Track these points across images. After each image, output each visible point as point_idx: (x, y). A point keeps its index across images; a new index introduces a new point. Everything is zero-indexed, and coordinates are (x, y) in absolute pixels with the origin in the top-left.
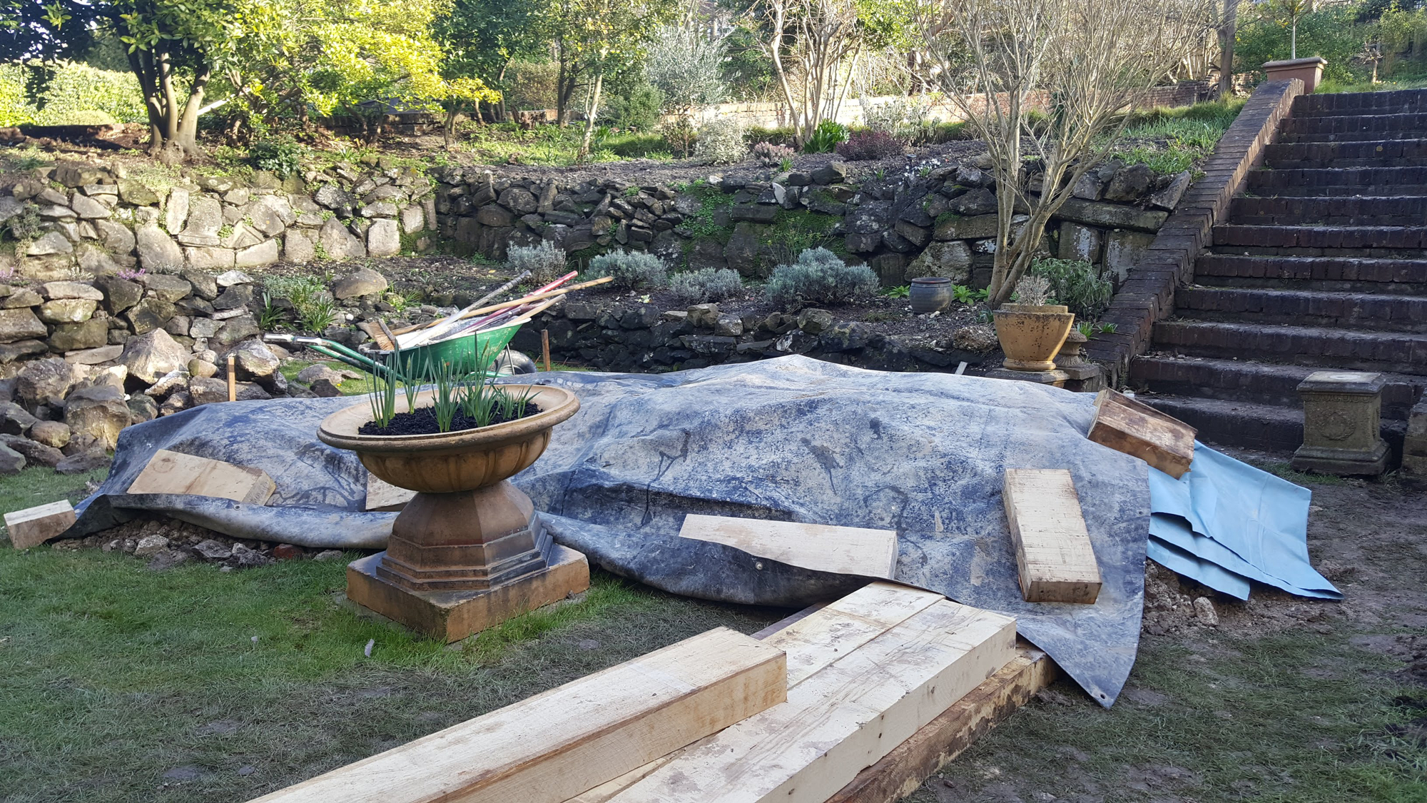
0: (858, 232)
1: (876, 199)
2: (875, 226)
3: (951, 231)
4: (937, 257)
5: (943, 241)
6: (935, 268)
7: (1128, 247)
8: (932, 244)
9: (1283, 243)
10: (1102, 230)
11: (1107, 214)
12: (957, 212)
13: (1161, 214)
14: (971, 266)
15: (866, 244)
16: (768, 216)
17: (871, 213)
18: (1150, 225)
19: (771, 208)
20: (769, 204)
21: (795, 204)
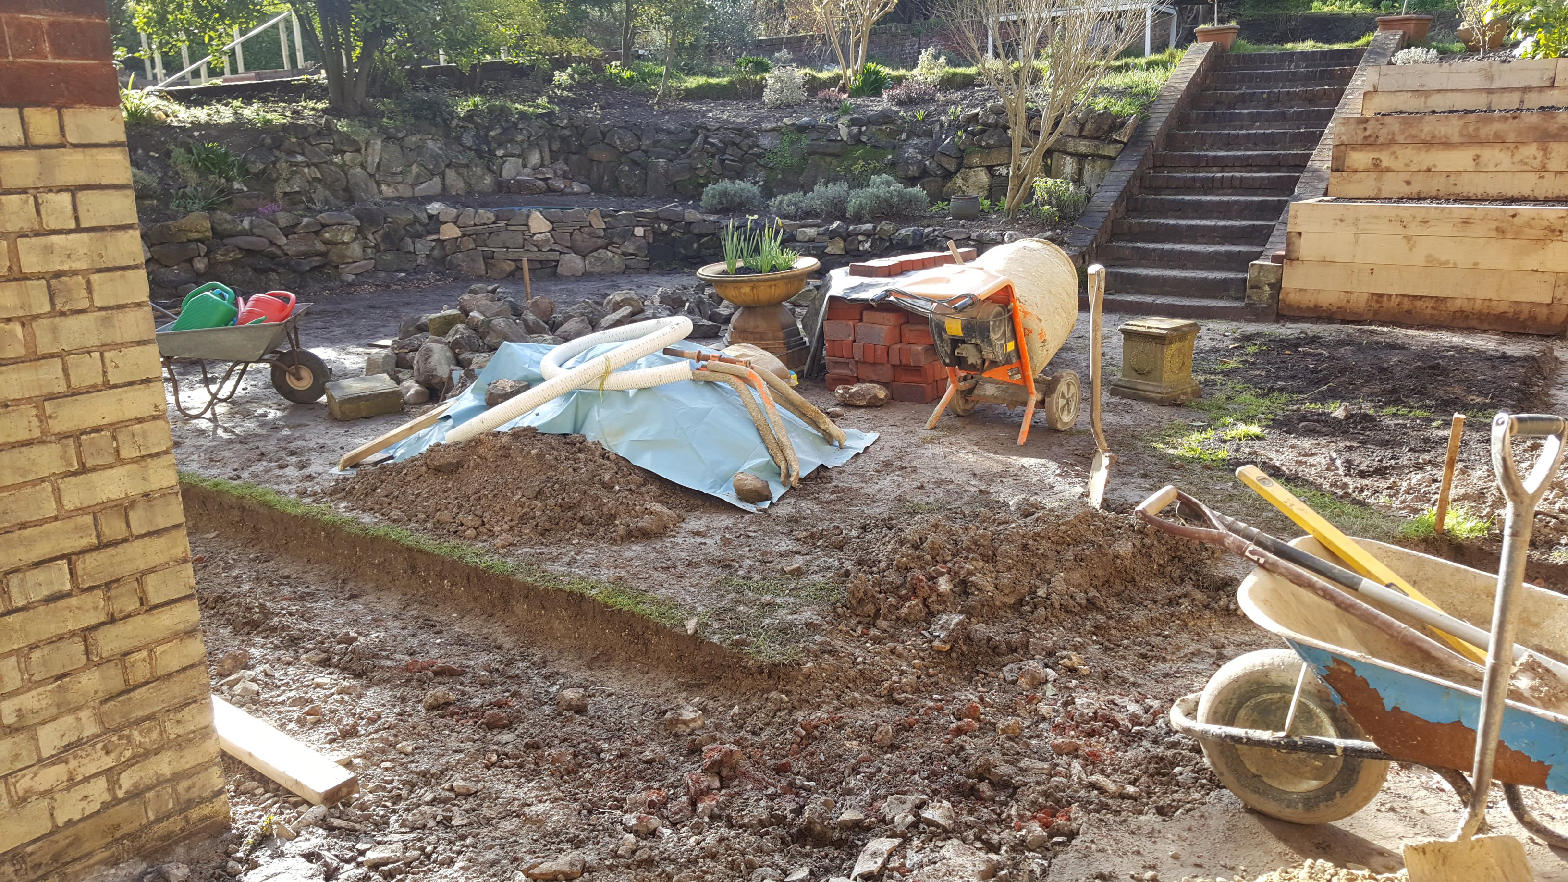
0: (906, 162)
1: (919, 136)
2: (919, 157)
3: (976, 160)
4: (965, 180)
5: (970, 168)
6: (964, 188)
7: (1098, 169)
8: (963, 170)
9: (1198, 163)
10: (1081, 158)
11: (1083, 147)
12: (981, 146)
13: (1119, 145)
14: (990, 186)
15: (913, 170)
16: (835, 151)
17: (916, 146)
18: (1112, 154)
19: (839, 144)
20: (836, 141)
21: (857, 140)
